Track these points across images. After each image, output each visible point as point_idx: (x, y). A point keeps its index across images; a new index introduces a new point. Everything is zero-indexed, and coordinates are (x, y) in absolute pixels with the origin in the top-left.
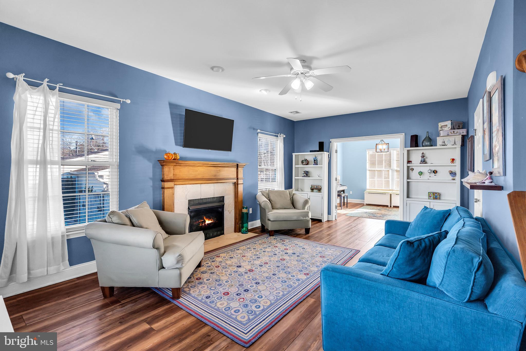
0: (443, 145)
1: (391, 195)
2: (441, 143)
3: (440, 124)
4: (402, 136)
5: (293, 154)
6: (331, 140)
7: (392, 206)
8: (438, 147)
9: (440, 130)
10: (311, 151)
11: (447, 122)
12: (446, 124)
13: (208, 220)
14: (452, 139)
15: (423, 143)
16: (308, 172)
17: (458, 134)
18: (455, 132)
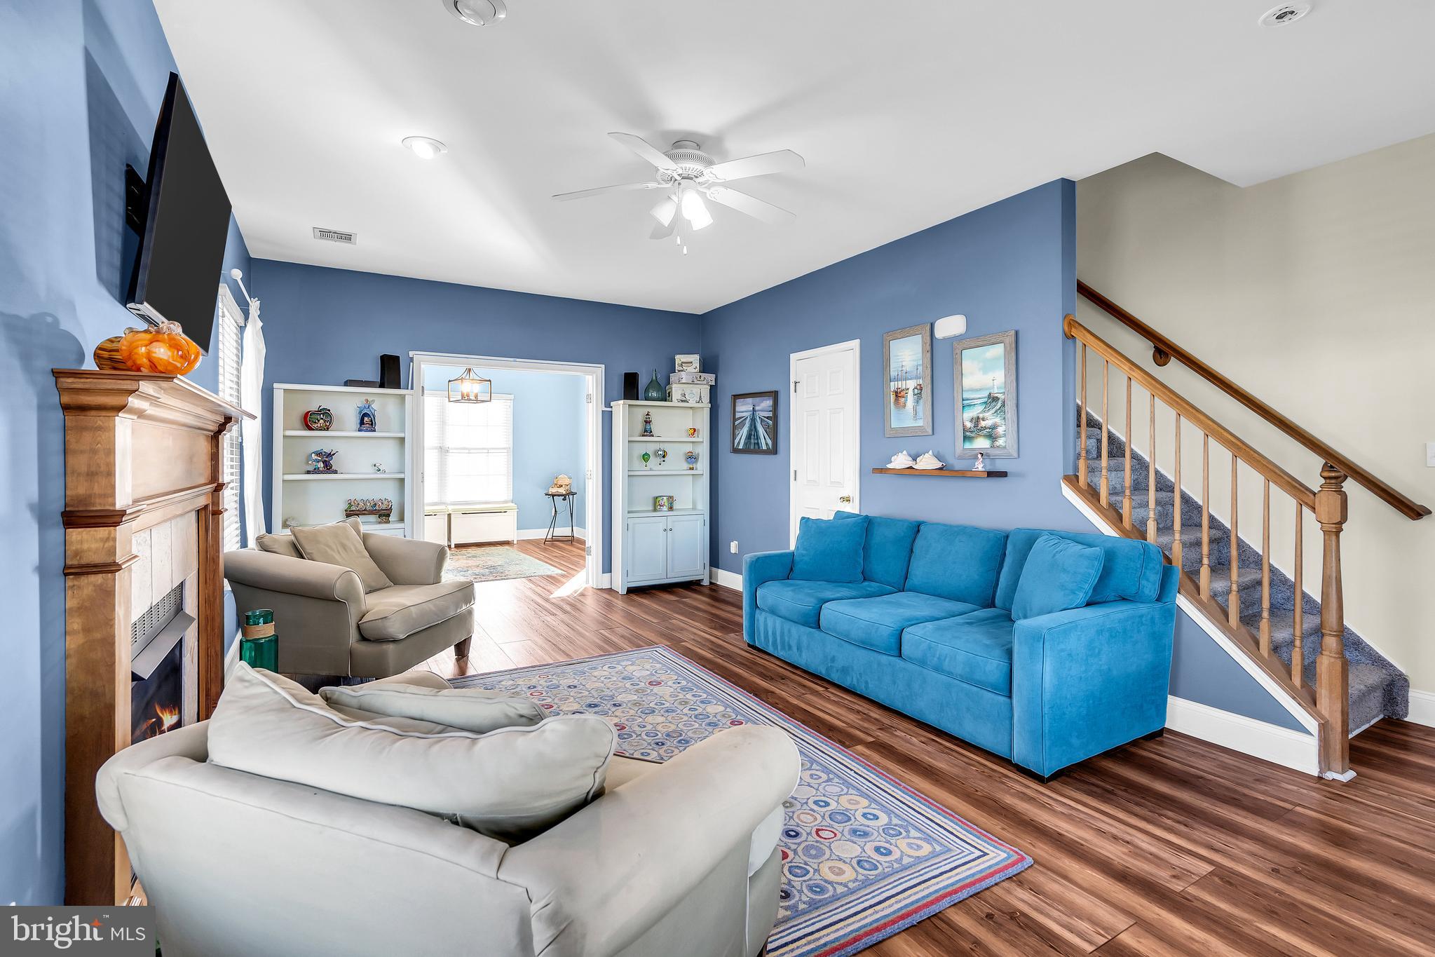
0: (682, 401)
1: (449, 515)
2: (680, 397)
3: (679, 359)
4: (600, 370)
5: (275, 385)
6: (411, 354)
7: (453, 546)
8: (675, 403)
9: (679, 371)
10: (348, 383)
11: (692, 356)
12: (690, 360)
13: (171, 712)
14: (696, 389)
15: (647, 390)
16: (330, 455)
17: (705, 382)
18: (702, 378)
